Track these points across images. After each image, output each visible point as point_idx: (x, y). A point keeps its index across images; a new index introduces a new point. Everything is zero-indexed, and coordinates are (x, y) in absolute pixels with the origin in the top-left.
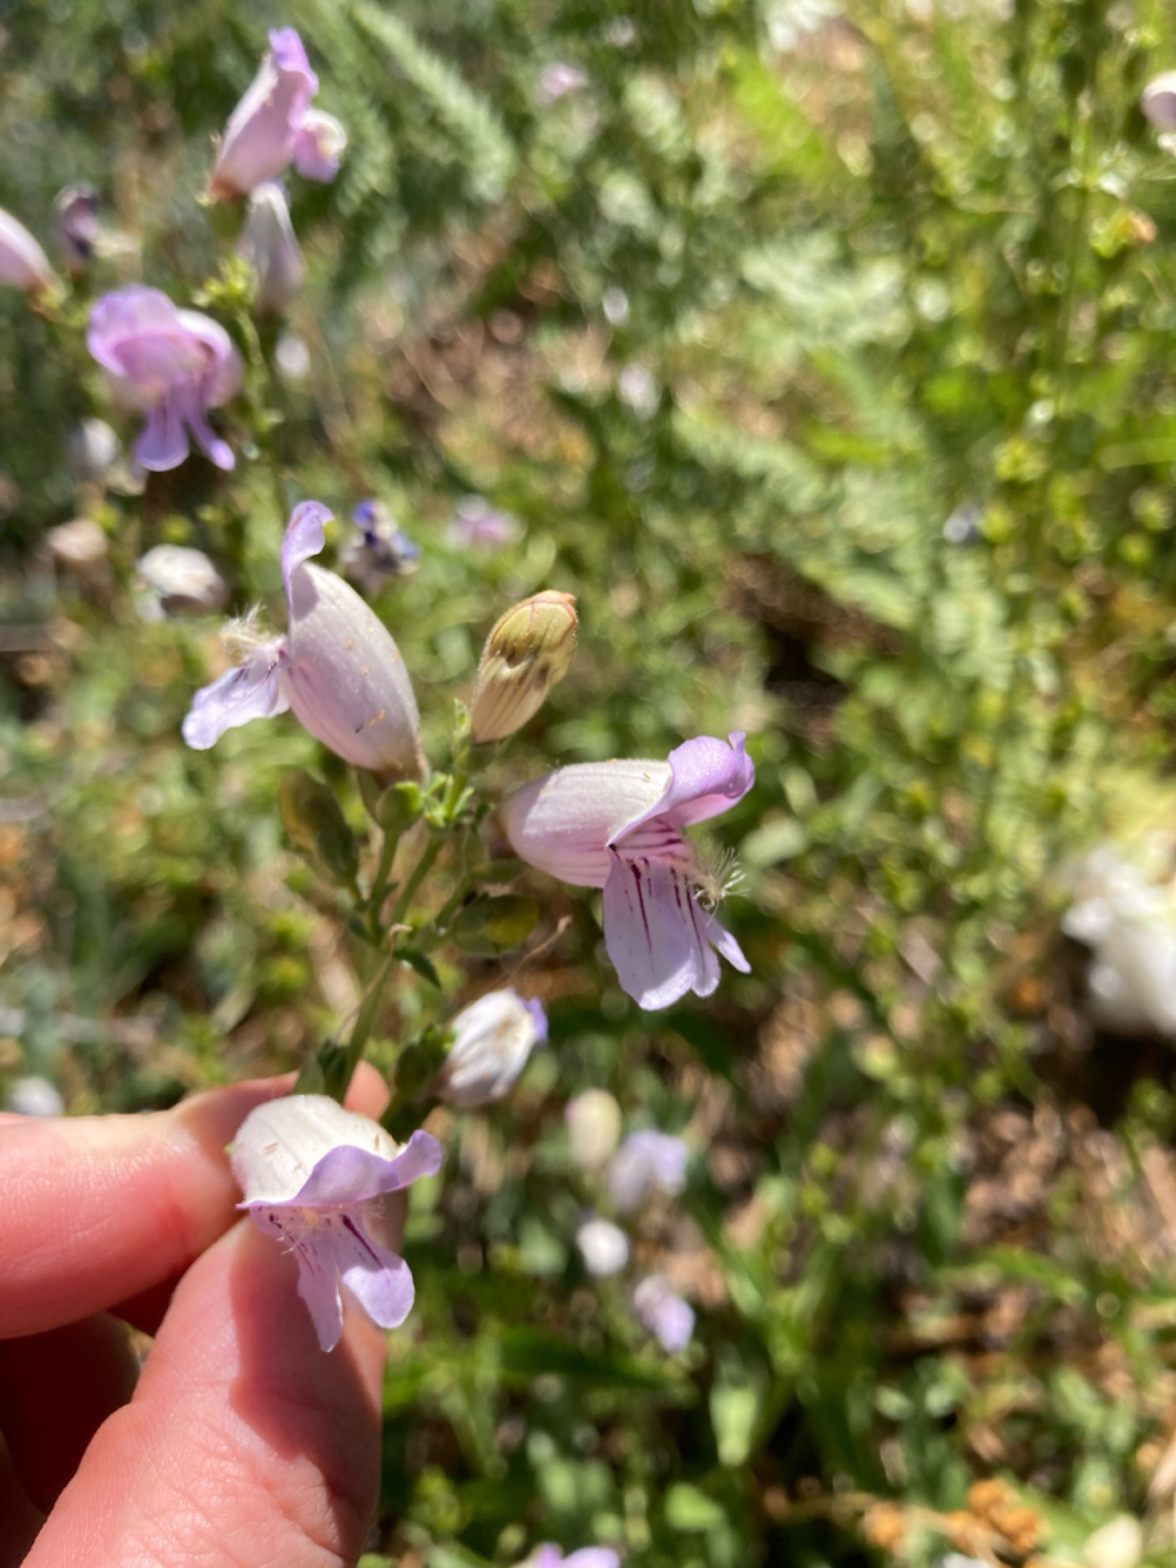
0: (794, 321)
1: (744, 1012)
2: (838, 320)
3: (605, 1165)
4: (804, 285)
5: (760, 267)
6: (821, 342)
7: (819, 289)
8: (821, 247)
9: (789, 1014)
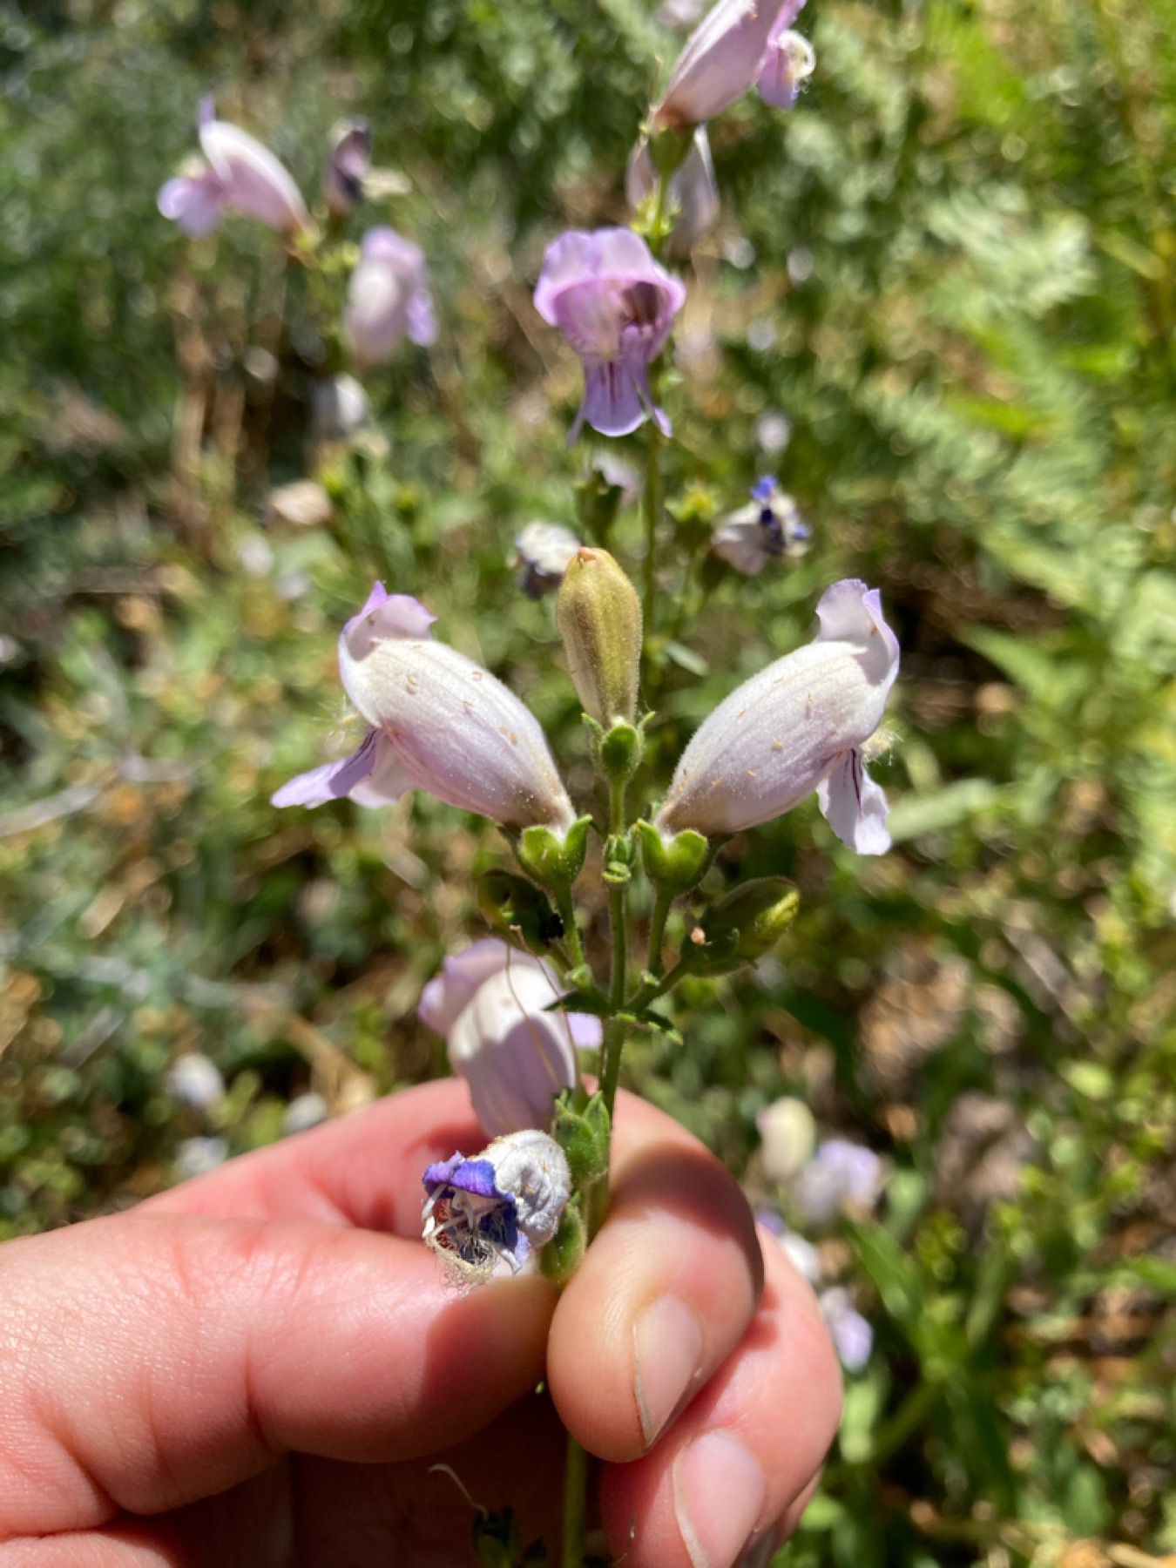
0: (986, 279)
1: (843, 990)
2: (1029, 279)
3: (797, 1174)
4: (990, 239)
5: (943, 219)
6: (1012, 301)
7: (1007, 244)
8: (1011, 199)
9: (890, 995)
